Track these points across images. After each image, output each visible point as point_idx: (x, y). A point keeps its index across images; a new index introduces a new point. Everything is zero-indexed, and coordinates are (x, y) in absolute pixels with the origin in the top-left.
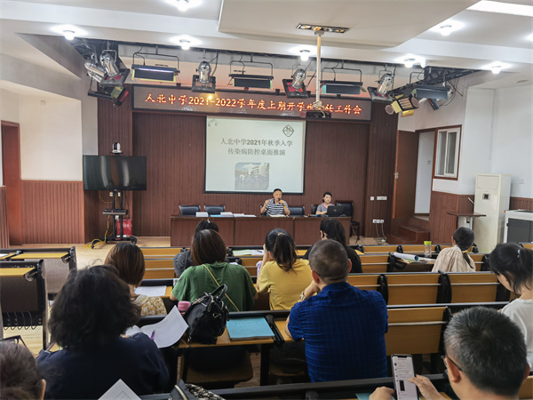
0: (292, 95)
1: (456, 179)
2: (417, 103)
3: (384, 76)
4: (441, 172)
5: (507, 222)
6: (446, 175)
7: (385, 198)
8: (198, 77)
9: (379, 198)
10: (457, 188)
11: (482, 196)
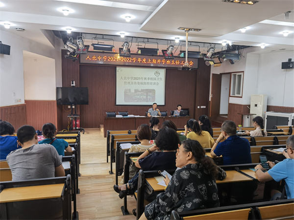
0: (167, 57)
1: (241, 97)
2: (223, 61)
3: (210, 48)
4: (234, 94)
5: (266, 117)
6: (236, 95)
7: (205, 107)
8: (122, 49)
9: (202, 107)
10: (242, 102)
11: (254, 105)
